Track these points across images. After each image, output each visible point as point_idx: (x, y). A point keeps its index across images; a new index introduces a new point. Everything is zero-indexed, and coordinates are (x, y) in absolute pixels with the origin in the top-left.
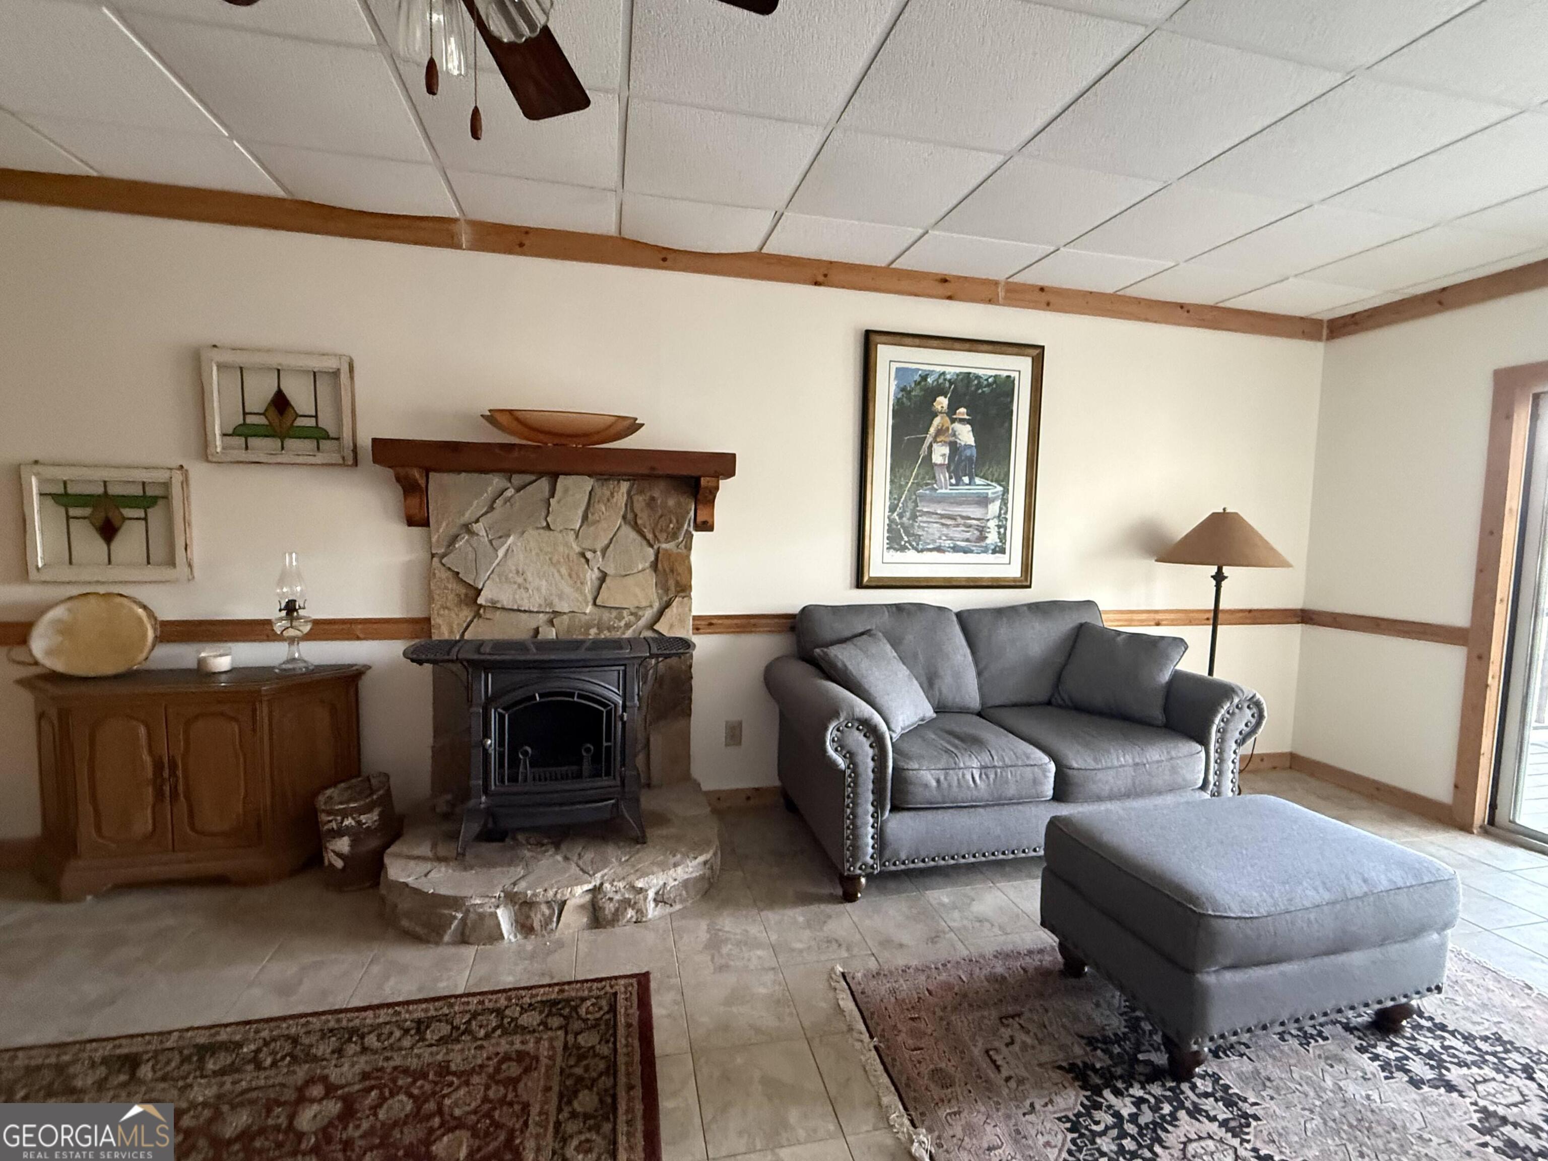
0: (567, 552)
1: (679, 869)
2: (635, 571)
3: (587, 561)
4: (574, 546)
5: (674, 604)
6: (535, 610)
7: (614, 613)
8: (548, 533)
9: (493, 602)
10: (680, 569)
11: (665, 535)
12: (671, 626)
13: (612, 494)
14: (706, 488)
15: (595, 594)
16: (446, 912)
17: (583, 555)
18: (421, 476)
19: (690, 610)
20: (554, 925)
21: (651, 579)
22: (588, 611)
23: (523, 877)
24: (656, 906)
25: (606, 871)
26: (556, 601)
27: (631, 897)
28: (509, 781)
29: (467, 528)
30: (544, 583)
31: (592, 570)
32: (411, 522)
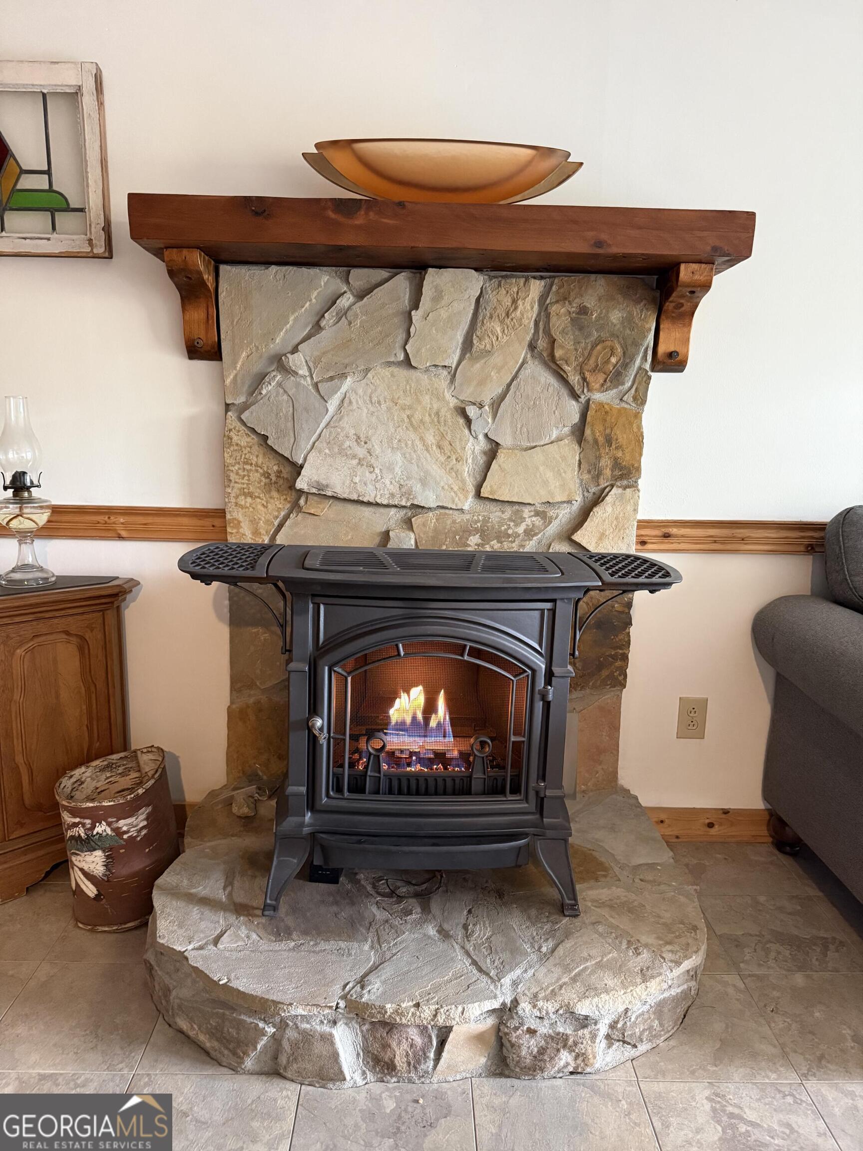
0: (435, 406)
1: (653, 985)
2: (547, 441)
3: (468, 421)
4: (448, 396)
5: (609, 499)
6: (385, 502)
7: (509, 511)
8: (402, 373)
9: (320, 487)
10: (621, 436)
11: (601, 378)
12: (602, 536)
13: (514, 301)
14: (687, 285)
15: (479, 478)
16: (249, 1020)
17: (463, 413)
18: (207, 266)
19: (635, 510)
20: (431, 1064)
21: (570, 452)
22: (466, 507)
23: (374, 968)
24: (610, 1046)
25: (518, 972)
26: (417, 488)
27: (569, 1032)
28: (349, 791)
29: (279, 362)
30: (398, 457)
31: (476, 438)
32: (194, 351)
